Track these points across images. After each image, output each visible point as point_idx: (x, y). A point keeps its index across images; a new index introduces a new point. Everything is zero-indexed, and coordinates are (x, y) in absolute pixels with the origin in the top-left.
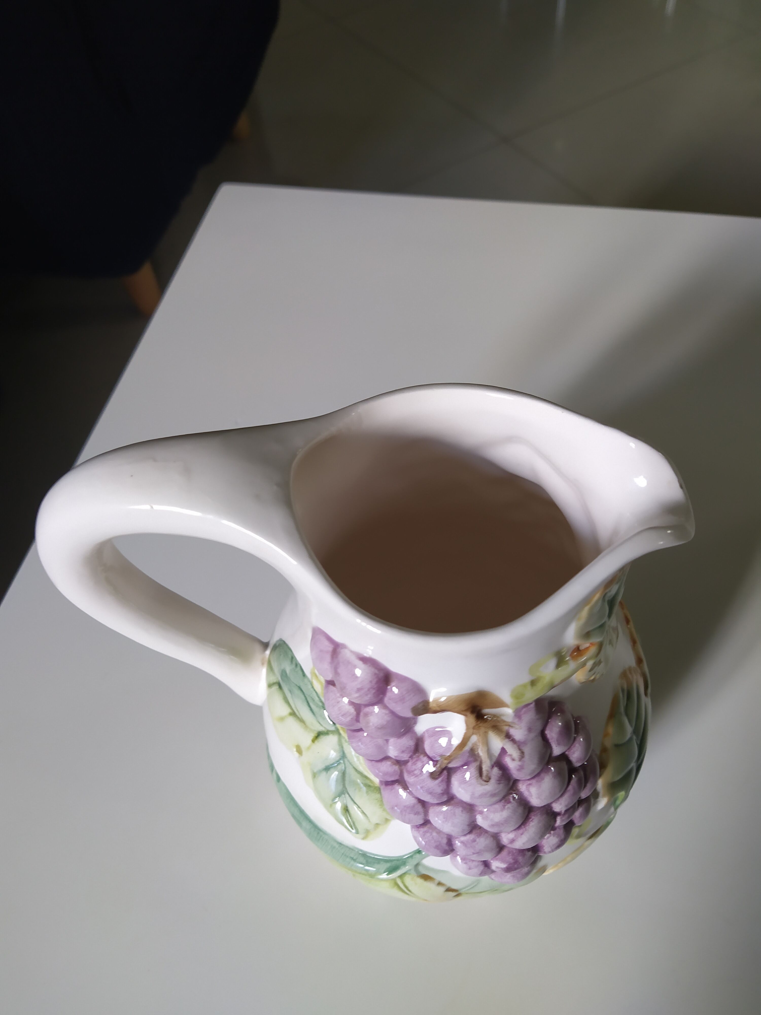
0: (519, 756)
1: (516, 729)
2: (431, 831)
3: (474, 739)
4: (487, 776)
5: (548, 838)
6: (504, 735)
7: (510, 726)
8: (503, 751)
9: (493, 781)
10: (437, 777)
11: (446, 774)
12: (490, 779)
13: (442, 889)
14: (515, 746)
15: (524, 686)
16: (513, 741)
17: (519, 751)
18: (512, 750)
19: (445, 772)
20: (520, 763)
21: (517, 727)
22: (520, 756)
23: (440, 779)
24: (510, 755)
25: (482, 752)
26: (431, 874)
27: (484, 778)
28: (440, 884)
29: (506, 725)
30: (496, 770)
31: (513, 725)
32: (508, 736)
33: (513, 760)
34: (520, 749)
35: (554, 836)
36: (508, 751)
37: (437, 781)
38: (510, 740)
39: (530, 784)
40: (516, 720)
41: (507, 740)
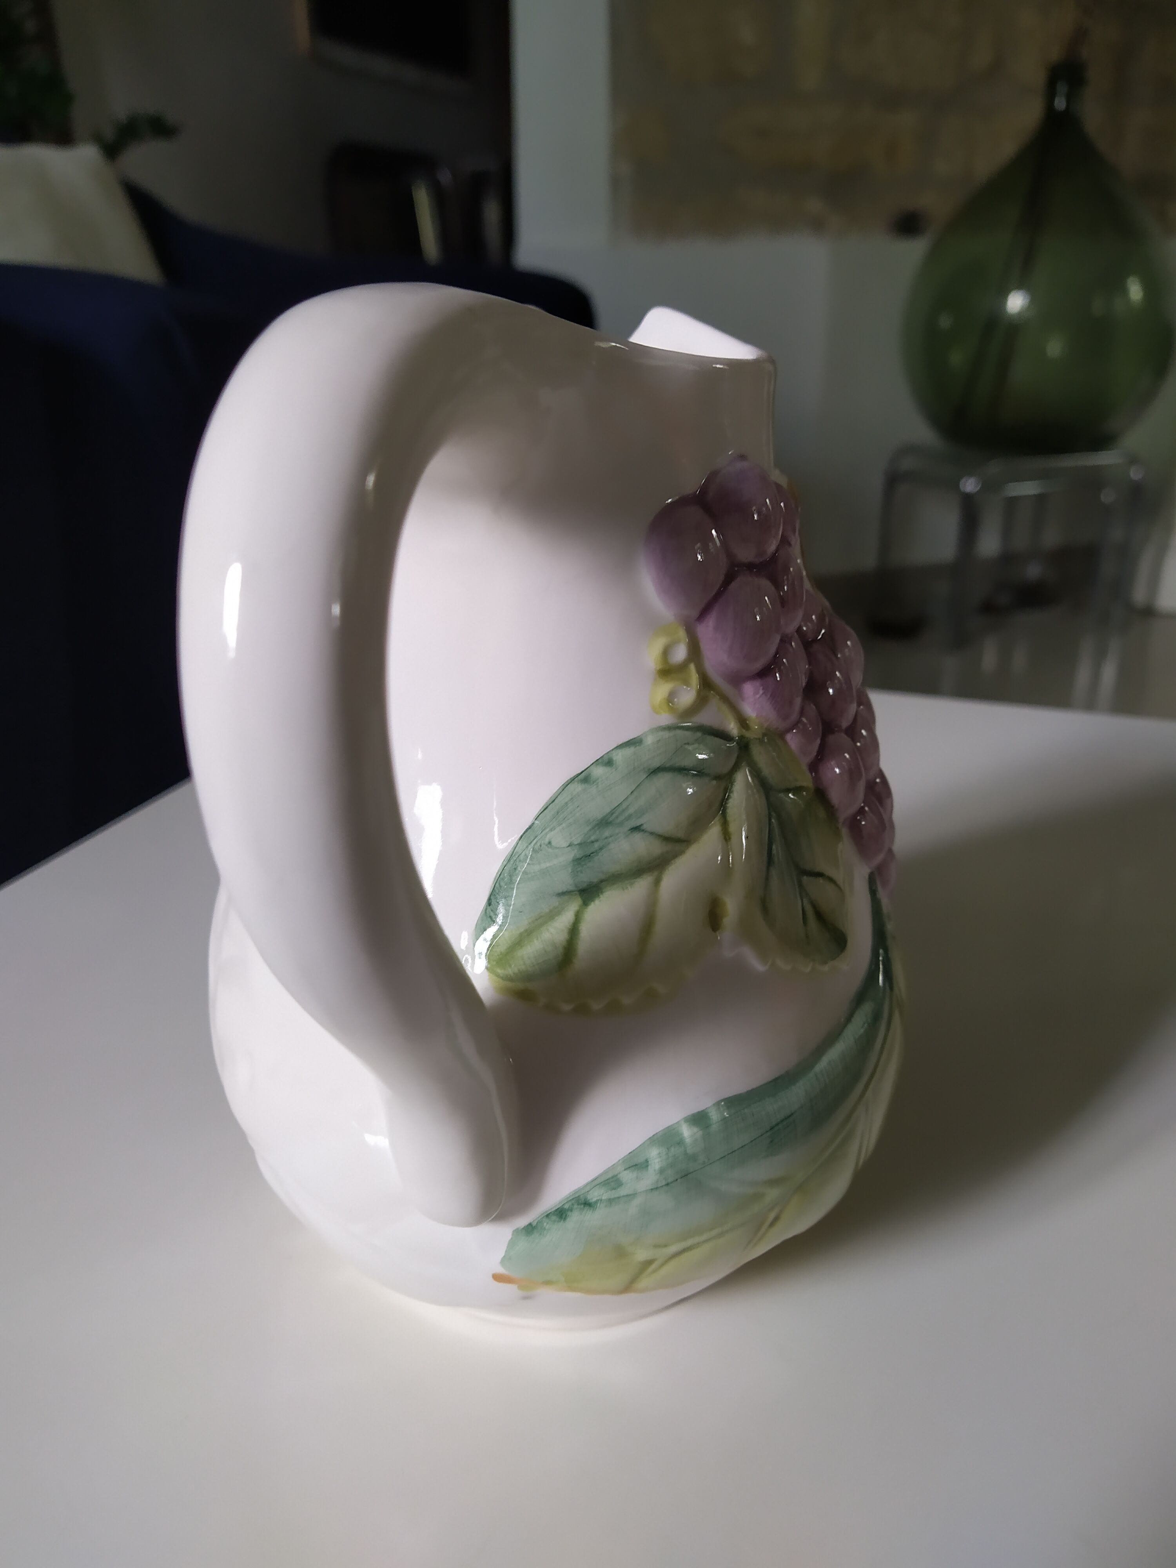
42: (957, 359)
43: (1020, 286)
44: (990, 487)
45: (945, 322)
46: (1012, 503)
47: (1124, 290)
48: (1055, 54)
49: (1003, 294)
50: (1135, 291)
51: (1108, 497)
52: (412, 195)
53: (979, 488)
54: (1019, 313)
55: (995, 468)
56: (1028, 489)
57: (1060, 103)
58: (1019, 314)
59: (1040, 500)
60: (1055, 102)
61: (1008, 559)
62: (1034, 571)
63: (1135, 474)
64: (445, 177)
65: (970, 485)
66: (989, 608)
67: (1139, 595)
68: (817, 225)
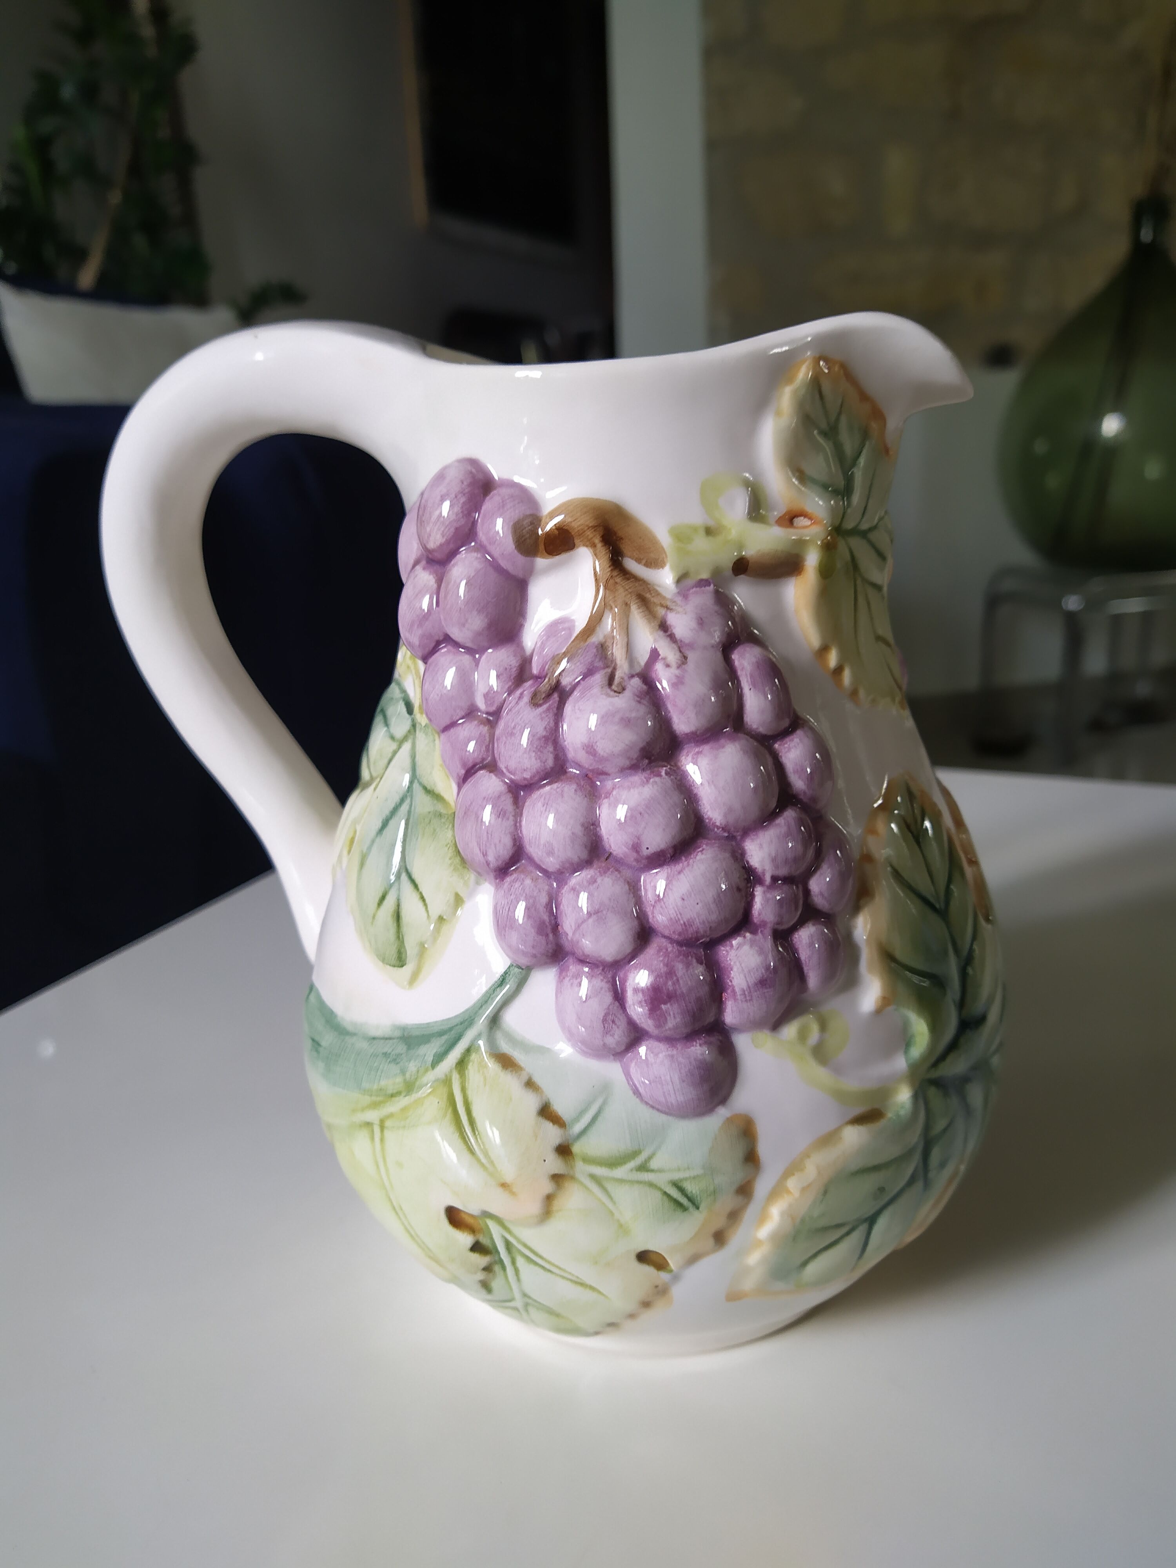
0: (677, 659)
1: (678, 613)
2: (523, 876)
3: (608, 622)
4: (620, 684)
5: (740, 946)
6: (657, 623)
7: (667, 608)
8: (654, 655)
9: (628, 693)
10: (541, 702)
11: (557, 699)
12: (624, 689)
13: (531, 1103)
14: (674, 645)
15: (695, 529)
16: (672, 637)
17: (678, 654)
18: (668, 652)
19: (556, 696)
20: (677, 672)
21: (680, 609)
22: (680, 660)
23: (545, 706)
24: (664, 659)
25: (618, 652)
26: (517, 1055)
27: (614, 687)
28: (530, 1084)
29: (662, 606)
30: (636, 682)
31: (674, 608)
32: (664, 627)
33: (668, 666)
34: (680, 651)
35: (751, 946)
36: (660, 653)
37: (540, 710)
38: (667, 634)
39: (699, 753)
40: (679, 599)
41: (661, 633)
42: (1054, 482)
43: (1116, 408)
44: (1093, 604)
45: (1040, 447)
46: (1118, 620)
48: (1139, 190)
49: (1098, 418)
53: (1082, 606)
54: (1116, 436)
55: (1098, 585)
56: (1133, 606)
57: (1146, 235)
59: (1147, 618)
60: (1141, 235)
61: (1115, 677)
62: (1143, 689)
64: (553, 338)
65: (1072, 603)
66: (1098, 726)
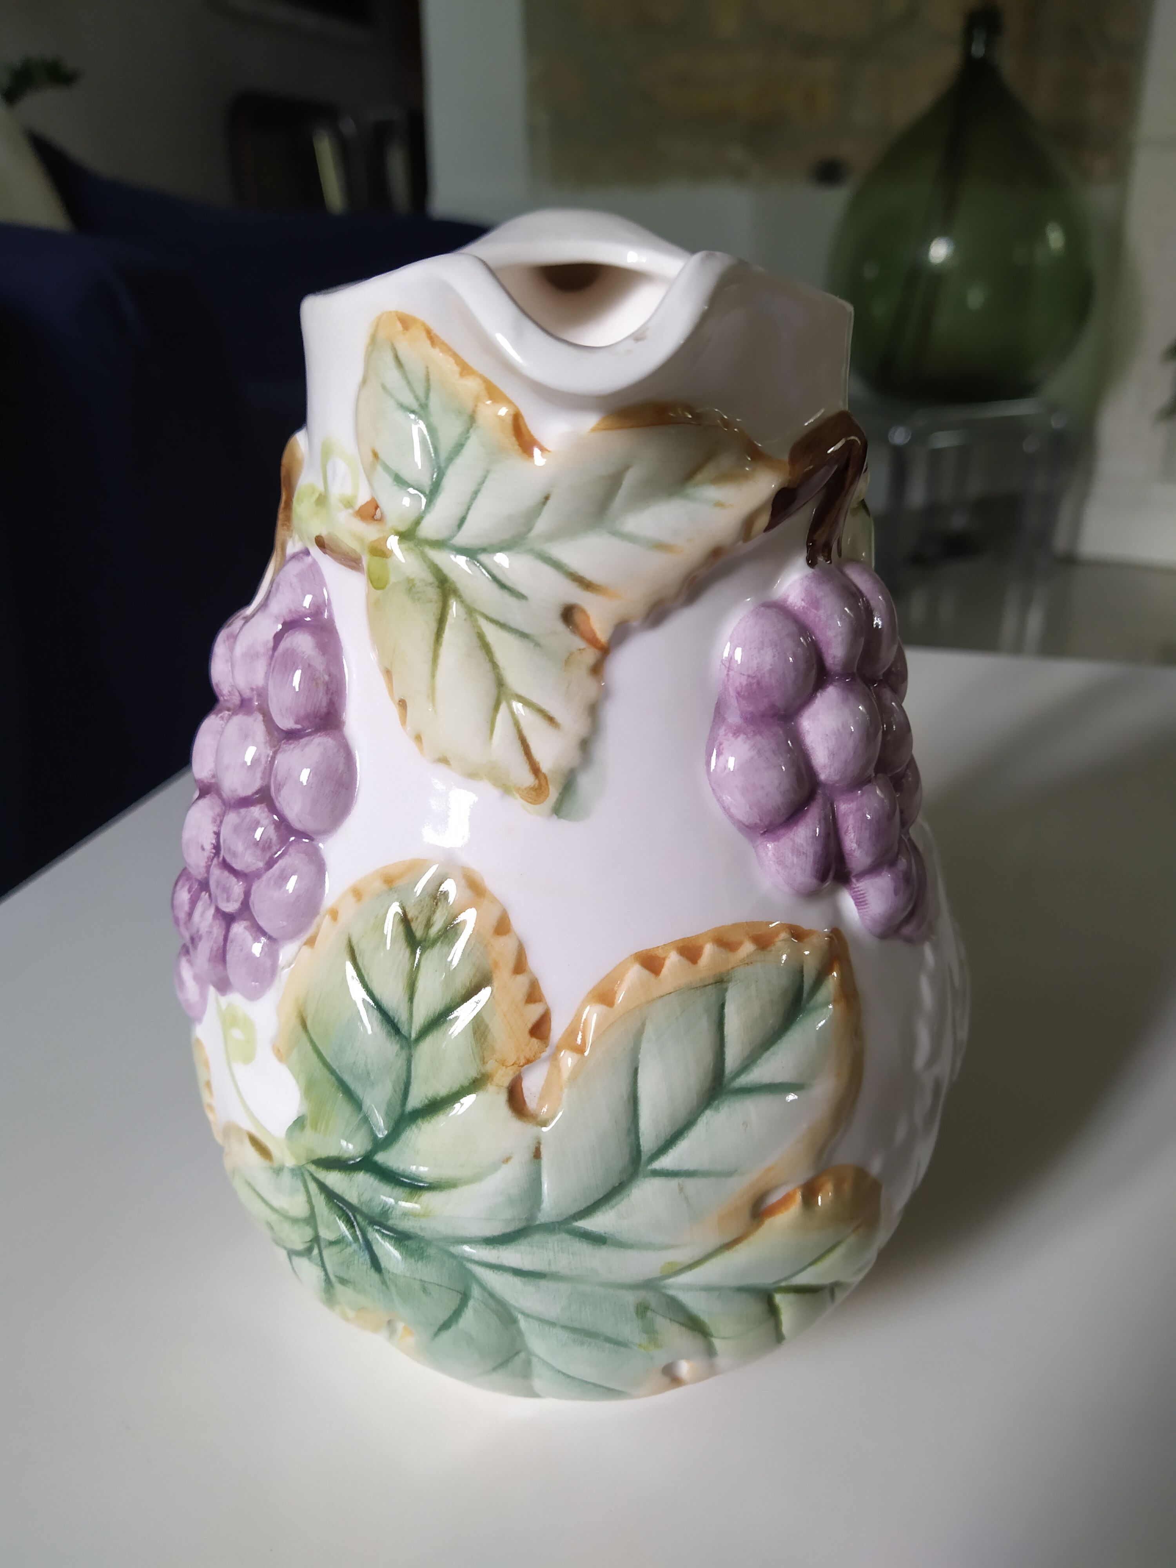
42: (881, 309)
43: (944, 232)
44: (919, 437)
45: (870, 272)
46: (936, 455)
47: (1042, 237)
49: (927, 242)
50: (1055, 238)
51: (1030, 446)
52: (313, 147)
53: (908, 440)
55: (922, 417)
56: (949, 440)
57: (978, 49)
58: (943, 264)
59: (963, 451)
60: (973, 49)
61: (933, 510)
62: (958, 522)
63: (1057, 423)
64: (348, 127)
65: (899, 436)
66: (918, 559)
67: (1060, 542)
68: (739, 174)
